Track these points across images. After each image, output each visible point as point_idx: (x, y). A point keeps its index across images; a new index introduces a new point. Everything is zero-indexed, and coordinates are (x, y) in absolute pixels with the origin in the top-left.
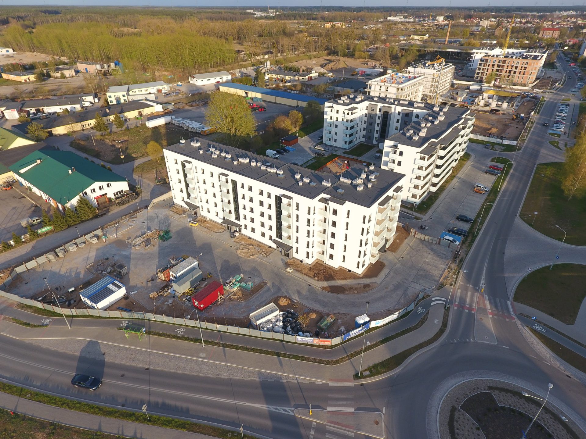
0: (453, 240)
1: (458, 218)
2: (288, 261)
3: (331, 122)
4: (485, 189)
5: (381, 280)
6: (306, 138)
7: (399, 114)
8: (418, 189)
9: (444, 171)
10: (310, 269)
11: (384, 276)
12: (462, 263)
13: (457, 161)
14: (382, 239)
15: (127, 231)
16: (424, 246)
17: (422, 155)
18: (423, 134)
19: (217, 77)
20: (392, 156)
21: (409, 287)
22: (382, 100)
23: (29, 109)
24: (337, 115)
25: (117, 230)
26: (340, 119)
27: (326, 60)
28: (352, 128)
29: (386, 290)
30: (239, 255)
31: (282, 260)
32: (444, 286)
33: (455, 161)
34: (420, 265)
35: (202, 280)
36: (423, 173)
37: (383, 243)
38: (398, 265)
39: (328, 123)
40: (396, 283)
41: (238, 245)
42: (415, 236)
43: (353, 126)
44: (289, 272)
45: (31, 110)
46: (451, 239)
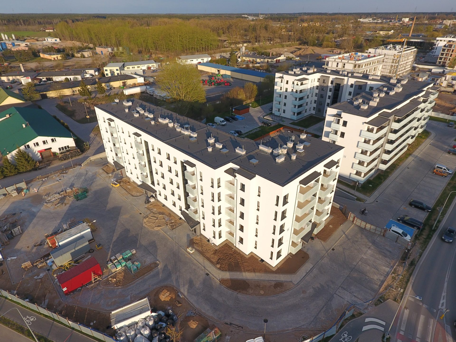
0: (403, 233)
1: (411, 204)
2: (195, 238)
3: (280, 92)
4: (447, 171)
5: (299, 279)
6: (258, 108)
7: (352, 86)
8: (363, 165)
9: (397, 147)
10: (216, 252)
11: (304, 274)
12: (413, 267)
13: (414, 138)
14: (308, 225)
15: (51, 186)
16: (363, 236)
17: (371, 127)
18: (373, 104)
19: (199, 58)
20: (334, 126)
21: (335, 295)
22: (336, 72)
23: (41, 78)
24: (286, 86)
25: (42, 185)
26: (290, 90)
27: (297, 48)
28: (301, 99)
29: (302, 295)
30: (144, 225)
31: (188, 235)
32: (385, 300)
33: (412, 138)
34: (355, 263)
35: (89, 252)
36: (370, 148)
37: (308, 229)
38: (326, 260)
39: (278, 93)
40: (319, 286)
41: (149, 212)
42: (353, 221)
43: (303, 97)
44: (189, 253)
45: (43, 78)
46: (400, 231)
